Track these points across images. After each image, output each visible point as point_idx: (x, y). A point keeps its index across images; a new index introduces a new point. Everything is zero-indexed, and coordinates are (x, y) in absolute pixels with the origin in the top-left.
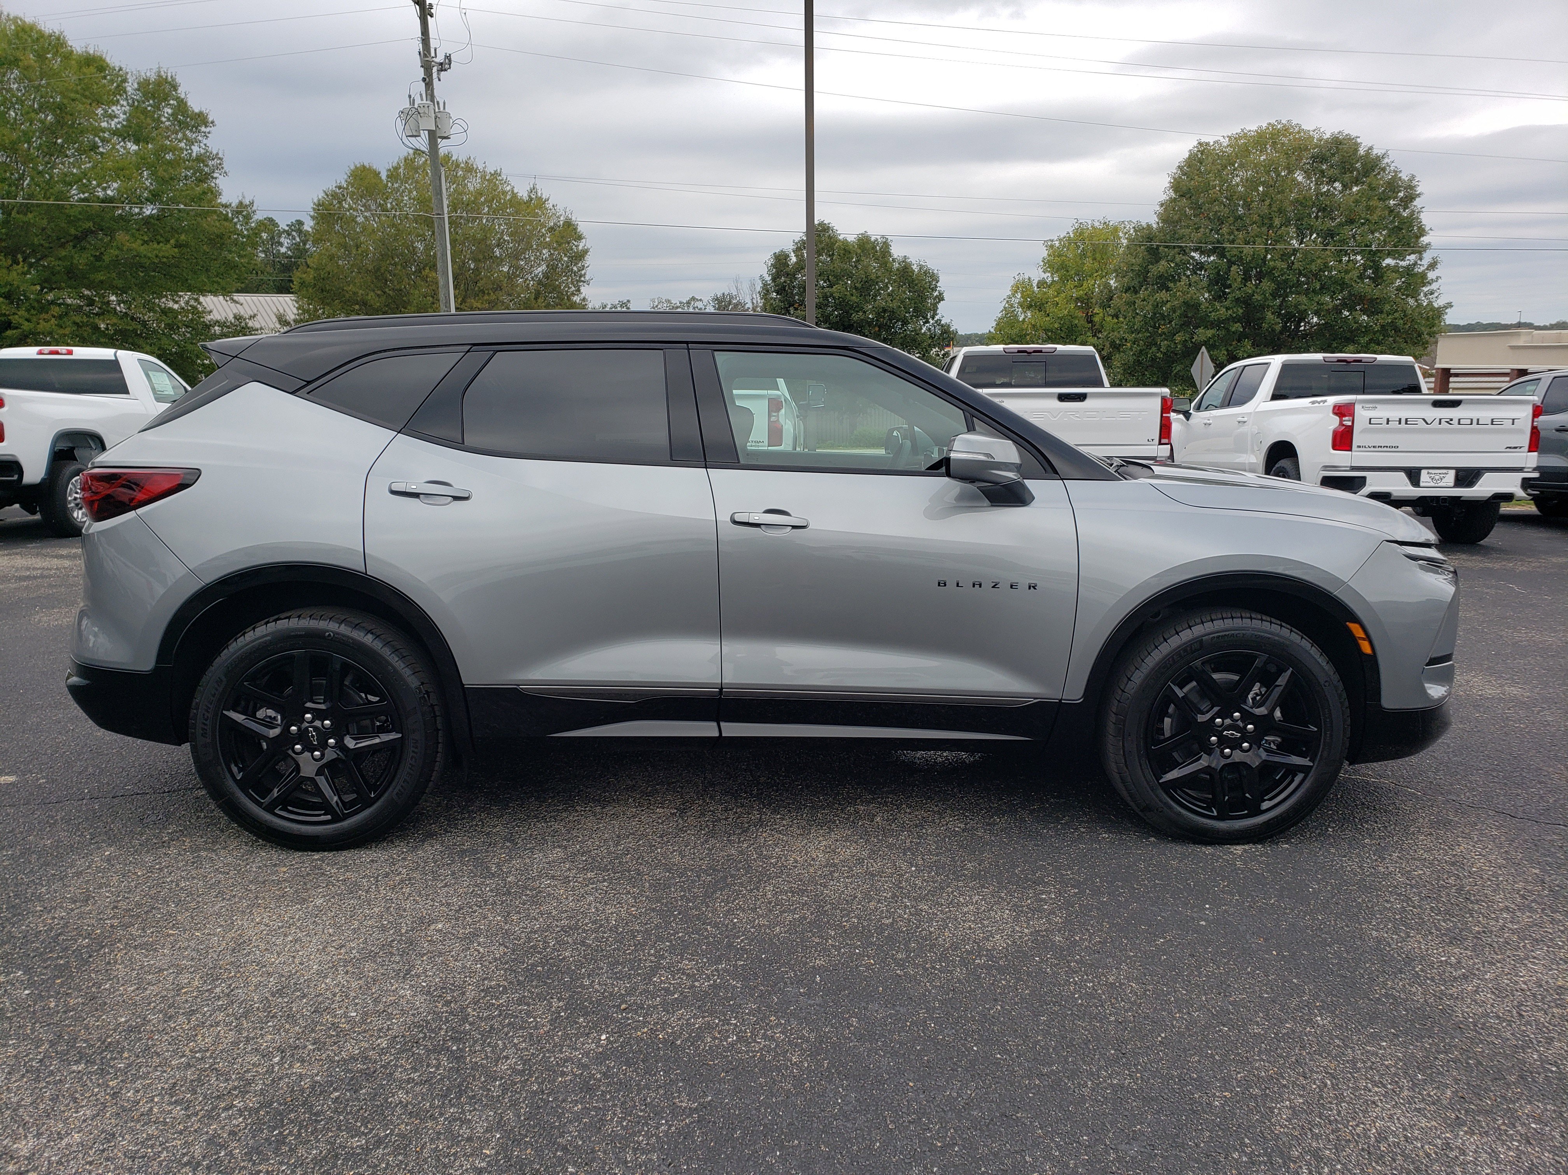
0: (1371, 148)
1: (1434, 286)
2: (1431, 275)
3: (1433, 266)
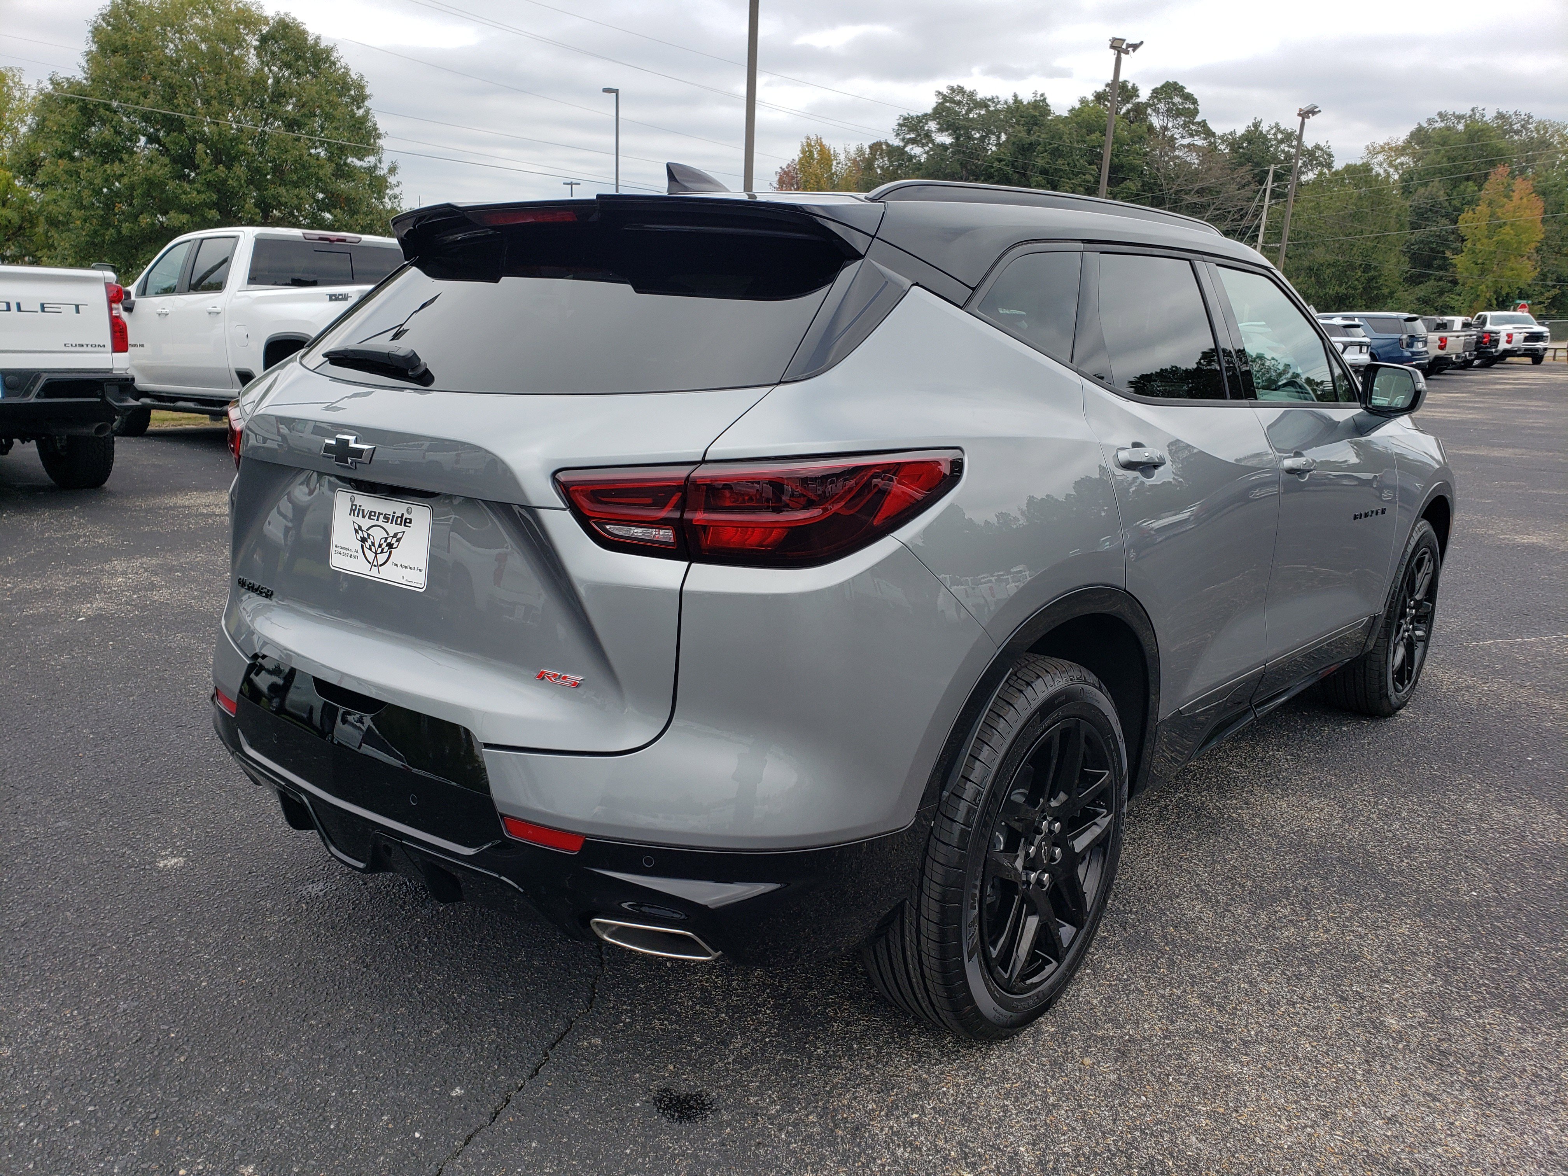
0: (318, 38)
1: (397, 191)
2: (392, 180)
3: (392, 170)
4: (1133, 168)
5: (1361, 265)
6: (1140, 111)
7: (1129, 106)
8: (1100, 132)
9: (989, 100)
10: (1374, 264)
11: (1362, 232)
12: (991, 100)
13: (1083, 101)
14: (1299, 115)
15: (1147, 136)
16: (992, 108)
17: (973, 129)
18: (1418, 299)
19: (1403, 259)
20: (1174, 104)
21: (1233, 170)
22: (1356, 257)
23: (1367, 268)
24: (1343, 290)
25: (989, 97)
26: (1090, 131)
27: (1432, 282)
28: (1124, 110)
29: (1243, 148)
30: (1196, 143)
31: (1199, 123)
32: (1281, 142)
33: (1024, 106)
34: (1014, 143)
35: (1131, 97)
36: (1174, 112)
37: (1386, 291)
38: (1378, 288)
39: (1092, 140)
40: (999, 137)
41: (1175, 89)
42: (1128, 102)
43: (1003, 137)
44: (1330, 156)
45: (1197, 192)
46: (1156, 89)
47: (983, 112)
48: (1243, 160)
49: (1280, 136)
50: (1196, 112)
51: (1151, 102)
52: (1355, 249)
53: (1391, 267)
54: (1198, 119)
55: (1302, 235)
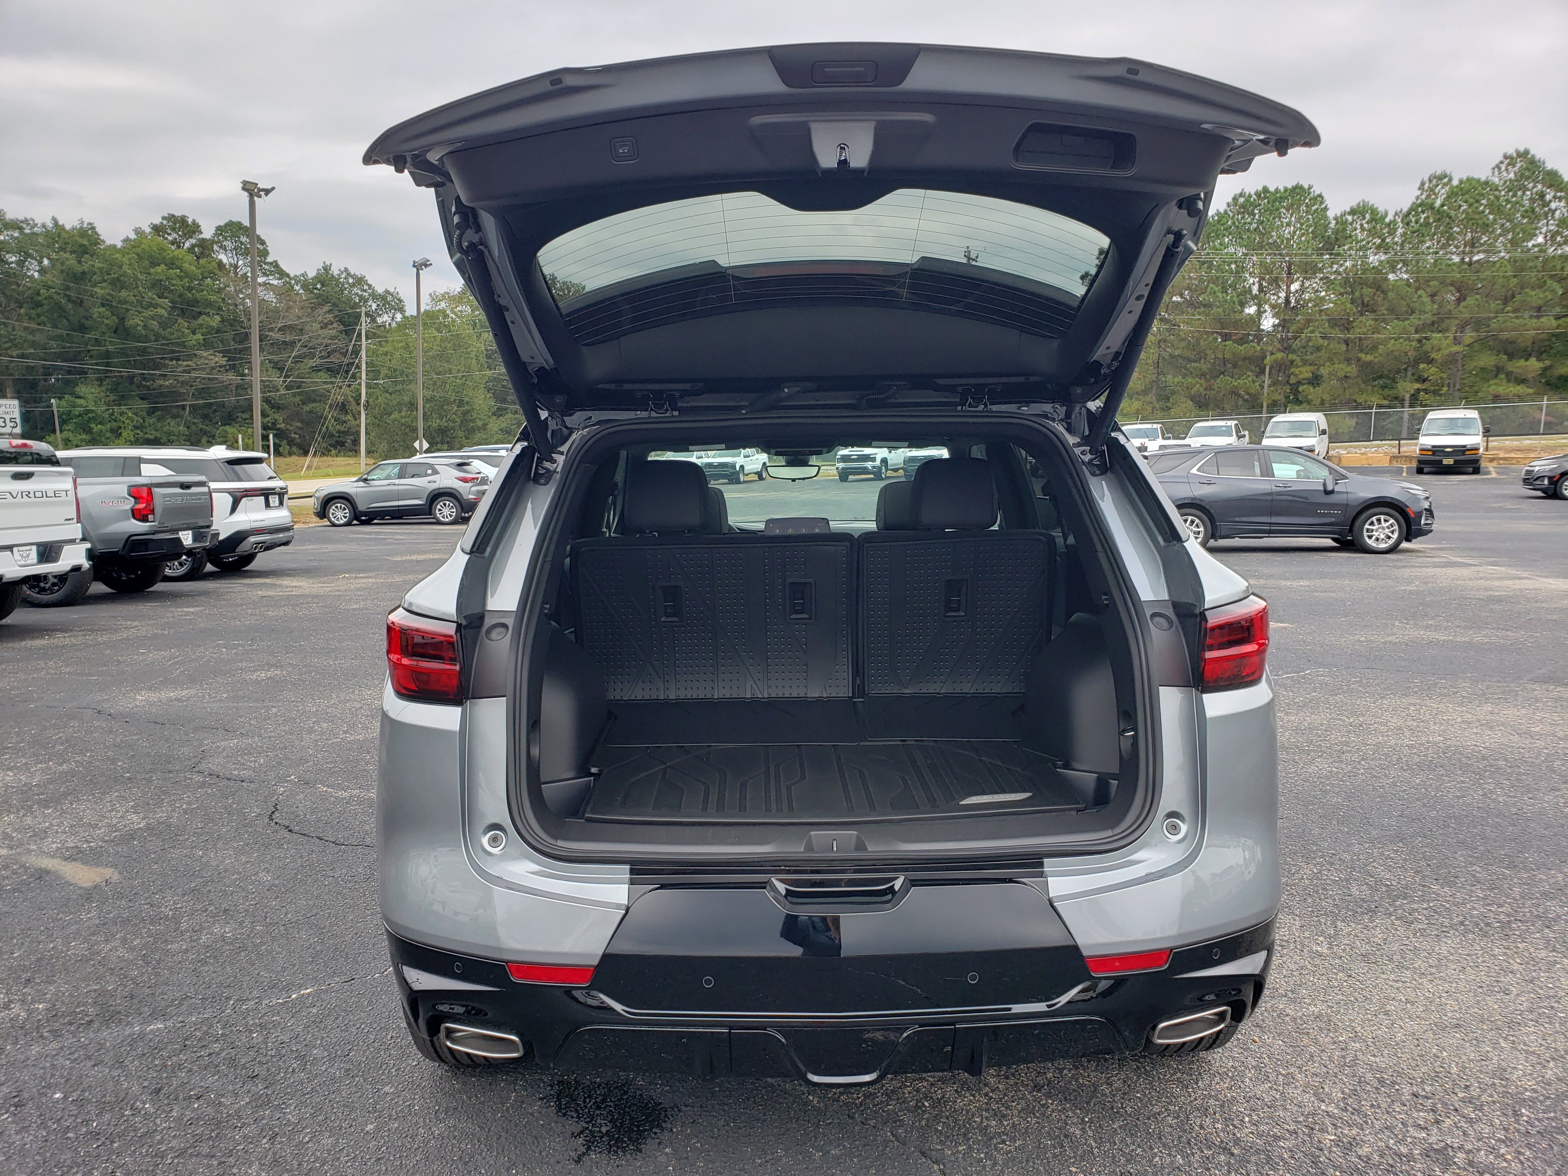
4: (209, 304)
5: (455, 400)
6: (204, 248)
7: (193, 241)
8: (166, 265)
9: (22, 222)
10: (466, 399)
11: (450, 370)
12: (26, 221)
13: (138, 231)
14: (414, 266)
15: (217, 272)
16: (27, 231)
17: (8, 253)
18: (501, 430)
19: (488, 396)
20: (241, 243)
21: (313, 309)
22: (450, 393)
23: (461, 403)
24: (444, 423)
25: (21, 218)
26: (154, 264)
27: (510, 415)
28: (187, 245)
29: (317, 289)
30: (271, 282)
31: (271, 264)
32: (353, 285)
33: (67, 232)
34: (62, 271)
35: (194, 232)
36: (241, 251)
37: (480, 424)
38: (473, 421)
39: (157, 273)
40: (40, 262)
41: (240, 228)
42: (191, 237)
43: (46, 262)
44: (400, 301)
45: (280, 330)
46: (220, 226)
47: (16, 234)
48: (320, 300)
49: (351, 281)
50: (265, 253)
51: (216, 239)
52: (448, 386)
53: (481, 402)
54: (270, 259)
55: (398, 372)
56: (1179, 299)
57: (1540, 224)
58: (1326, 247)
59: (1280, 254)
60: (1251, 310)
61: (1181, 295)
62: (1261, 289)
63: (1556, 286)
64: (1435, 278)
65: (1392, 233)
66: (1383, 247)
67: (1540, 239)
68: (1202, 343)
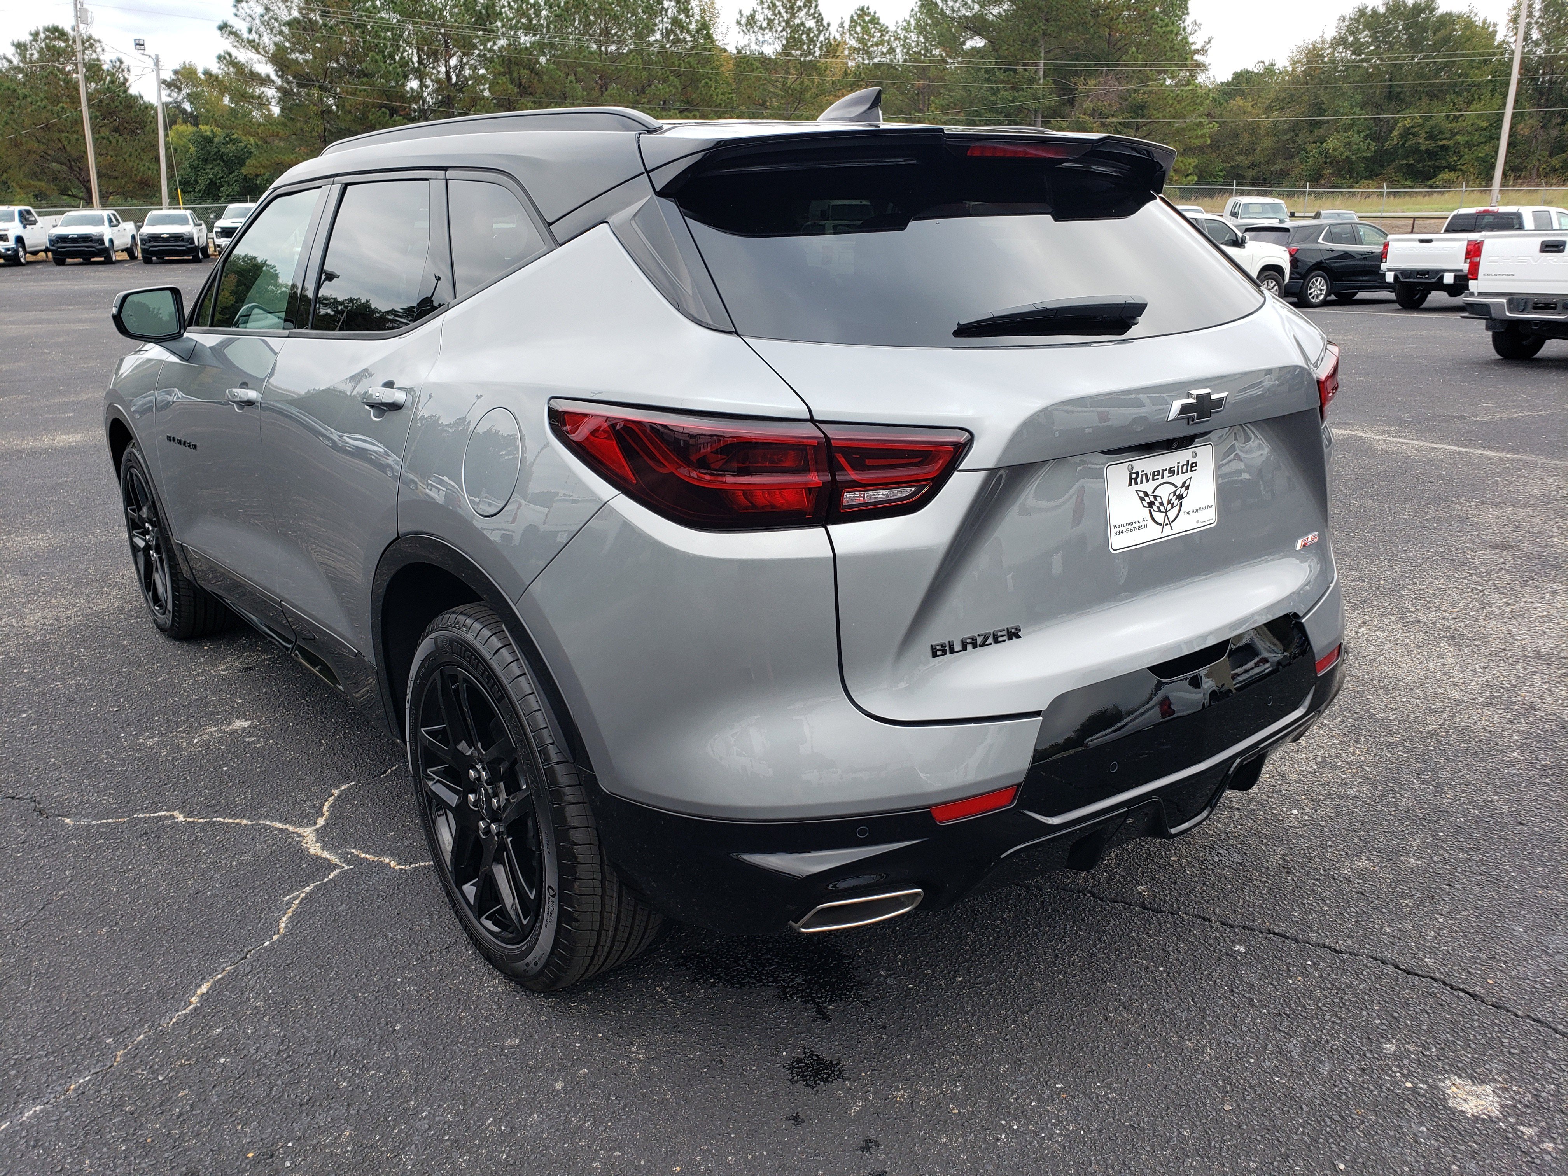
56: (335, 65)
57: (657, 21)
58: (479, 22)
59: (435, 25)
60: (413, 84)
61: (337, 62)
62: (420, 62)
63: (676, 81)
64: (581, 65)
65: (538, 15)
66: (529, 28)
67: (658, 36)
68: (371, 117)
